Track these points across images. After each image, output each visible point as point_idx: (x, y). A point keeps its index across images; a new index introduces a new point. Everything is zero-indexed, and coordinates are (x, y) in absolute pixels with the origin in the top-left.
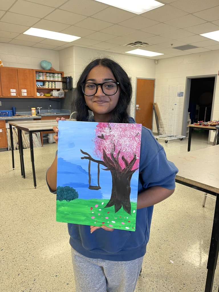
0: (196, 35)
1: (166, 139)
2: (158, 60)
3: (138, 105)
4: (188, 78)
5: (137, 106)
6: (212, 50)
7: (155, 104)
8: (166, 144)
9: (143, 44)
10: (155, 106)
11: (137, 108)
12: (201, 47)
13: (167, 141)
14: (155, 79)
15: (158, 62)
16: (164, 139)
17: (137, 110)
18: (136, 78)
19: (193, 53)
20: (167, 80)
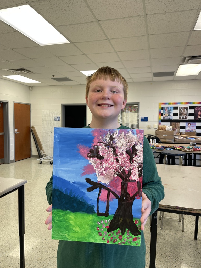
0: (78, 71)
1: (51, 161)
2: (32, 87)
3: (17, 129)
4: (63, 105)
5: (15, 130)
6: (81, 84)
7: (33, 127)
8: (51, 165)
9: (26, 71)
10: (33, 129)
11: (16, 132)
12: (75, 81)
13: (52, 163)
14: (30, 104)
15: (32, 88)
16: (49, 161)
17: (16, 133)
18: (13, 102)
19: (65, 85)
20: (43, 105)
